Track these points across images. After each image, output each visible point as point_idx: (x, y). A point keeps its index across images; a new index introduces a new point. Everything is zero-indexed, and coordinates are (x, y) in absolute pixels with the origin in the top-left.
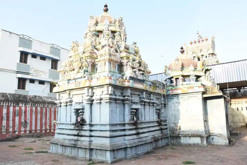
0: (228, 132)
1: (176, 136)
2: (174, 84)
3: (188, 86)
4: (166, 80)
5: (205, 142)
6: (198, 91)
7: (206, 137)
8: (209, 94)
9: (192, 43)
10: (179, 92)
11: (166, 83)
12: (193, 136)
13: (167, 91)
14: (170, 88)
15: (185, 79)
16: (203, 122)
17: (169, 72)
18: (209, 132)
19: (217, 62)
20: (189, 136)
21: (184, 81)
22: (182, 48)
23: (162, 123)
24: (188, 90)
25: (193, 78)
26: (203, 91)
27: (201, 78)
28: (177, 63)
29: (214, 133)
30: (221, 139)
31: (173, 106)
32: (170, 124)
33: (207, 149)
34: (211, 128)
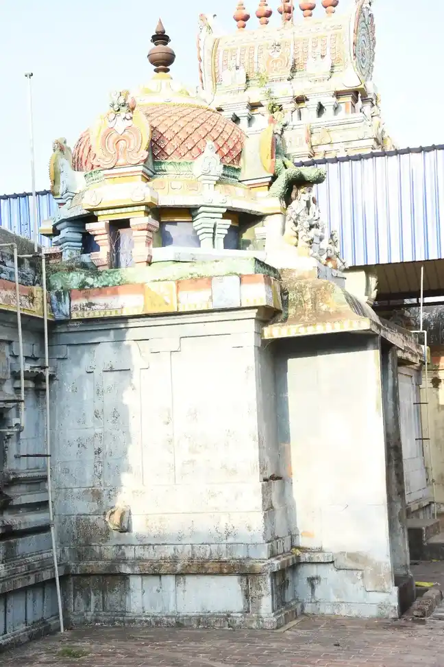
0: (400, 539)
1: (101, 570)
2: (102, 255)
3: (184, 270)
4: (56, 232)
5: (266, 604)
6: (237, 305)
7: (274, 575)
8: (296, 319)
9: (246, 18)
10: (127, 304)
11: (57, 250)
12: (200, 568)
13: (58, 295)
14: (75, 279)
15: (168, 228)
16: (258, 484)
17: (75, 180)
18: (292, 540)
19: (379, 141)
20: (179, 567)
21: (163, 239)
22: (161, 37)
23: (13, 492)
24: (180, 294)
25: (212, 224)
26: (264, 303)
27: (257, 230)
28: (120, 125)
29: (320, 550)
30: (361, 583)
31: (88, 393)
32: (66, 497)
33: (274, 645)
34: (303, 522)
